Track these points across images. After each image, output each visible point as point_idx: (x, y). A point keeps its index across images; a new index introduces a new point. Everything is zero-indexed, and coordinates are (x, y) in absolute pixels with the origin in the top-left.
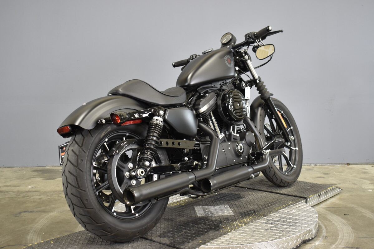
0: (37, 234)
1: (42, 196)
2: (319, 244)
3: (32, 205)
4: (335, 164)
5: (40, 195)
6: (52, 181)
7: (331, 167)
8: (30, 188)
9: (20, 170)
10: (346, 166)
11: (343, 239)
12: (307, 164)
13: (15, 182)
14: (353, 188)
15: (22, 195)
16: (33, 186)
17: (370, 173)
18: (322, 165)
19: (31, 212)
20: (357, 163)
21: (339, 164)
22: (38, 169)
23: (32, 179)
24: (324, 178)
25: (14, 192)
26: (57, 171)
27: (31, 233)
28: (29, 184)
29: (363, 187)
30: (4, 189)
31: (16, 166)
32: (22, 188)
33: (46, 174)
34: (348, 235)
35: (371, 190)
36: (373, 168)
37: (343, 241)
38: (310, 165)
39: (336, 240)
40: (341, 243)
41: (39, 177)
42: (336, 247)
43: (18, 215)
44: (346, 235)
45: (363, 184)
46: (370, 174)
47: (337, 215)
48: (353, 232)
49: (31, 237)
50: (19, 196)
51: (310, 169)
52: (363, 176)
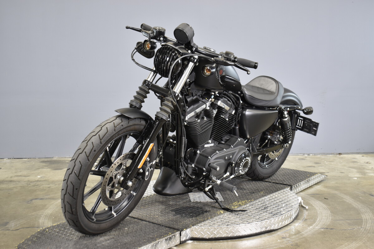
0: (48, 218)
1: (51, 185)
2: (298, 226)
3: (42, 193)
4: (327, 153)
5: (49, 184)
6: (60, 171)
7: (323, 157)
8: (39, 178)
9: (29, 161)
10: (338, 155)
11: (320, 222)
12: (301, 154)
13: (25, 173)
14: (339, 176)
15: (32, 184)
16: (42, 176)
17: (359, 162)
18: (315, 154)
19: (41, 199)
20: (348, 153)
21: (331, 154)
22: (46, 160)
23: (40, 169)
24: (314, 167)
25: (25, 181)
26: (64, 162)
27: (42, 217)
28: (38, 174)
29: (350, 176)
30: (15, 179)
31: (24, 157)
32: (32, 178)
33: (53, 165)
34: (326, 218)
35: (356, 178)
36: (363, 157)
37: (320, 223)
38: (303, 154)
39: (314, 222)
40: (318, 225)
41: (47, 167)
42: (313, 228)
43: (30, 202)
44: (324, 218)
45: (350, 172)
46: (358, 164)
47: (319, 200)
48: (331, 215)
49: (43, 220)
50: (30, 185)
51: (303, 159)
52: (352, 165)
